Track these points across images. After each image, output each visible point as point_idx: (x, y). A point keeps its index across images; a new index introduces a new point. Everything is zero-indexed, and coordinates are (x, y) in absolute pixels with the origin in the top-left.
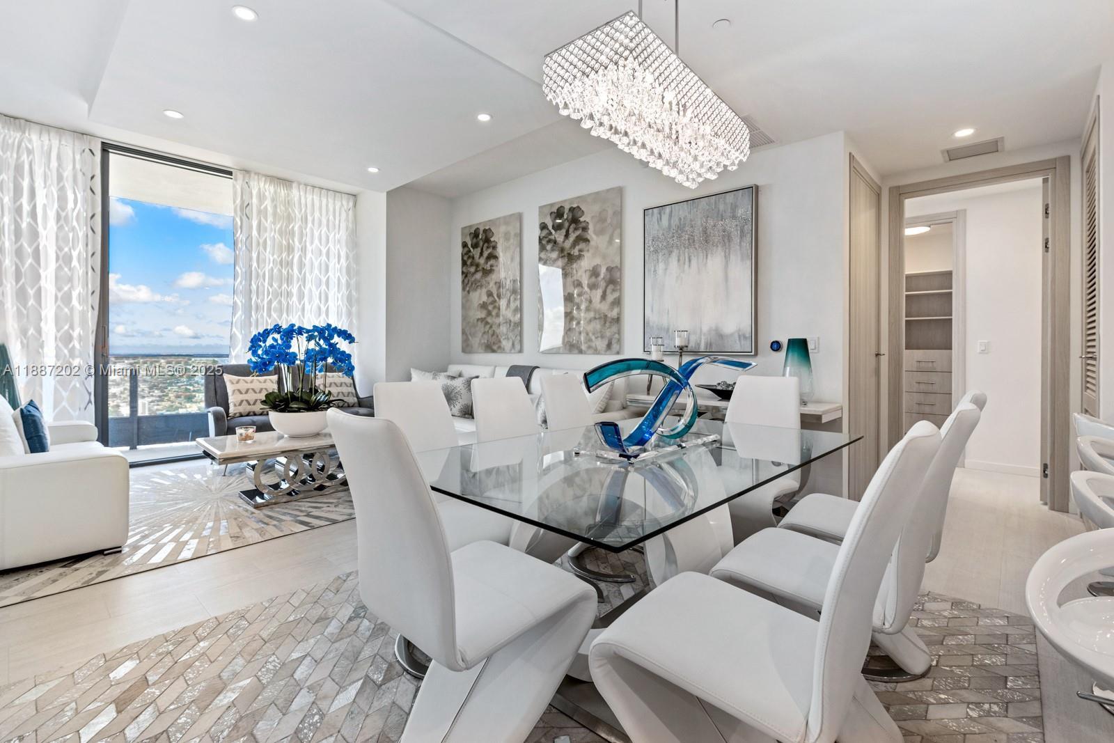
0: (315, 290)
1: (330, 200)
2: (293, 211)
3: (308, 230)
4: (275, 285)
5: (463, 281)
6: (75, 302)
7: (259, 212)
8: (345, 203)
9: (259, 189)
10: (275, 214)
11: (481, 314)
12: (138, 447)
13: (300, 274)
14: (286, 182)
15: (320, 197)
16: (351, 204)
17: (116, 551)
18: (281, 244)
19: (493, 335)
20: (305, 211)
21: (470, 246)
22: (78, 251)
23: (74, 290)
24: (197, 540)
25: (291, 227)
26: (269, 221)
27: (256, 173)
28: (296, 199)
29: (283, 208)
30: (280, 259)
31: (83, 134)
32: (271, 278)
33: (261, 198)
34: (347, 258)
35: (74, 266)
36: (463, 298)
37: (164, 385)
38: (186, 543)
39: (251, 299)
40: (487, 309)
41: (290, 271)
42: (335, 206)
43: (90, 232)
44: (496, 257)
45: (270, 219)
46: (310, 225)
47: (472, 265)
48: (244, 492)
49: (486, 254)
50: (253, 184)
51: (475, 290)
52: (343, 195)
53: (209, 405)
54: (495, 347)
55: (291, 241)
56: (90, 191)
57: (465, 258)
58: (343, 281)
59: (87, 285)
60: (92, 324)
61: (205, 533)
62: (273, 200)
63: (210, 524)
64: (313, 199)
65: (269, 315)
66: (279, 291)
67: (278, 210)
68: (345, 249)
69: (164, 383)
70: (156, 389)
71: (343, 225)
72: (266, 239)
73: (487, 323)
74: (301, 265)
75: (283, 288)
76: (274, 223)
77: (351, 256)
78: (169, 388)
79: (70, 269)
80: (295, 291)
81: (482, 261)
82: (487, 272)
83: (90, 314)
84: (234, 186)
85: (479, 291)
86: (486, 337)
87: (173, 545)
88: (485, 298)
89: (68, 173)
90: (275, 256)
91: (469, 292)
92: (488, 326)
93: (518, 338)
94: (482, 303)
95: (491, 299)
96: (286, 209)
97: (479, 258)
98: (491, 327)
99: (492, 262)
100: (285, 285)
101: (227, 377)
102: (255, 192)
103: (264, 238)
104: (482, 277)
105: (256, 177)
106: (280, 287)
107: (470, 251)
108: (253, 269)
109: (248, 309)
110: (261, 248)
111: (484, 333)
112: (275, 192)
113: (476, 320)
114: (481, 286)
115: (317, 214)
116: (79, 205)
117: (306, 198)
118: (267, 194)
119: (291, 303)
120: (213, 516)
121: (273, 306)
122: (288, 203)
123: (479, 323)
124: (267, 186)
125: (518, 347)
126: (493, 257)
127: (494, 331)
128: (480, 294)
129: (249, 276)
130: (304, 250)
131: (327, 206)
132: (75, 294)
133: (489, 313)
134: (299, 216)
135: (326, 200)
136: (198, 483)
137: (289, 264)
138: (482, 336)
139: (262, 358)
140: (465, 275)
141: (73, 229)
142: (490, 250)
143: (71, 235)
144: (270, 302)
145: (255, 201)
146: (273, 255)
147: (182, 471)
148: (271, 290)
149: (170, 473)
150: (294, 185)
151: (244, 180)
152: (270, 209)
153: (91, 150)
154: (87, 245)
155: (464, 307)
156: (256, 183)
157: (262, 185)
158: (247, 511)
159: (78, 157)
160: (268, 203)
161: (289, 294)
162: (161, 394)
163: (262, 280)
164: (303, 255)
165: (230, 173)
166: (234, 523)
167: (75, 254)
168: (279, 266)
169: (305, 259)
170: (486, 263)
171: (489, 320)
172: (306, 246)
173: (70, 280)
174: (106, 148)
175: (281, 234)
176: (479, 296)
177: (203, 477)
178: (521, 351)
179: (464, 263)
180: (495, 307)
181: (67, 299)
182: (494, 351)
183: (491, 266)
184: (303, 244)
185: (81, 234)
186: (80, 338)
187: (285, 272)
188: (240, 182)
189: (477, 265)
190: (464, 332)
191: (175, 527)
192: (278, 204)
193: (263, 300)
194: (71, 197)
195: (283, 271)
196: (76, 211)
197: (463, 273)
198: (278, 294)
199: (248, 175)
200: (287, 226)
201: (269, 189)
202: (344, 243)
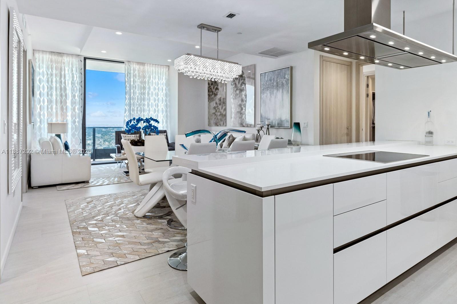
0: (154, 102)
1: (159, 69)
2: (146, 74)
3: (151, 81)
4: (139, 102)
5: (208, 98)
6: (77, 110)
7: (134, 76)
8: (165, 69)
9: (134, 68)
10: (139, 76)
11: (214, 111)
12: (95, 160)
13: (148, 97)
14: (143, 64)
15: (155, 68)
16: (167, 69)
17: (87, 182)
18: (141, 86)
19: (217, 119)
20: (150, 74)
21: (210, 84)
22: (77, 94)
23: (76, 106)
24: (108, 181)
25: (145, 80)
26: (137, 79)
27: (132, 62)
28: (147, 69)
29: (142, 73)
30: (141, 92)
31: (79, 55)
32: (138, 99)
33: (134, 70)
34: (166, 90)
35: (76, 99)
36: (208, 104)
37: (110, 140)
38: (105, 182)
39: (131, 107)
40: (215, 109)
41: (144, 96)
42: (161, 71)
43: (81, 87)
44: (218, 89)
45: (137, 78)
46: (151, 79)
47: (211, 92)
48: (124, 172)
49: (215, 87)
50: (132, 66)
51: (212, 102)
52: (164, 66)
53: (116, 144)
54: (218, 124)
55: (145, 85)
56: (80, 74)
57: (209, 89)
58: (164, 99)
59: (80, 105)
60: (81, 117)
61: (111, 180)
62: (138, 71)
63: (113, 178)
64: (153, 69)
65: (137, 113)
66: (141, 104)
67: (140, 74)
68: (165, 87)
69: (110, 139)
70: (107, 142)
71: (164, 78)
72: (136, 85)
73: (216, 115)
74: (148, 94)
75: (142, 103)
76: (139, 79)
77: (167, 89)
78: (112, 141)
79: (75, 99)
80: (146, 103)
81: (214, 90)
82: (216, 95)
83: (81, 114)
84: (125, 67)
85: (213, 102)
86: (215, 120)
87: (102, 182)
88: (215, 105)
89: (74, 69)
90: (139, 91)
91: (210, 102)
92: (216, 116)
93: (225, 120)
94: (214, 107)
95: (217, 105)
96: (143, 74)
97: (213, 89)
98: (217, 116)
99: (217, 91)
100: (143, 101)
101: (122, 135)
102: (132, 69)
103: (135, 85)
104: (214, 96)
105: (132, 63)
106: (141, 102)
107: (210, 86)
108: (131, 96)
109: (130, 110)
110: (134, 89)
111: (215, 118)
112: (139, 68)
113: (212, 114)
114: (214, 100)
115: (154, 75)
116: (77, 79)
117: (150, 69)
118: (136, 69)
119: (145, 108)
120: (114, 177)
121: (138, 109)
122: (144, 71)
123: (213, 114)
124: (136, 66)
125: (225, 124)
126: (217, 89)
127: (218, 118)
128: (214, 103)
129: (130, 99)
130: (149, 88)
131: (158, 71)
132: (76, 108)
133: (216, 111)
134: (147, 76)
135: (157, 69)
136: (112, 169)
137: (144, 94)
138: (214, 120)
139: (129, 129)
140: (209, 95)
141: (76, 87)
142: (216, 86)
143: (75, 88)
144: (137, 108)
145: (132, 72)
146: (138, 91)
147: (108, 166)
148: (137, 103)
149: (104, 167)
150: (146, 64)
151: (128, 65)
152: (137, 74)
153: (81, 60)
154: (80, 91)
155: (208, 108)
156: (132, 65)
157: (134, 66)
158: (124, 176)
159: (77, 63)
160: (136, 72)
161: (144, 105)
162: (109, 144)
163: (134, 100)
164: (149, 90)
165: (124, 63)
166: (119, 179)
167: (76, 95)
168: (140, 95)
169: (150, 91)
170: (215, 91)
171: (216, 113)
172: (150, 87)
173: (75, 103)
174: (85, 59)
175: (141, 83)
176: (213, 104)
177: (114, 168)
178: (226, 126)
179: (209, 91)
180: (218, 108)
181: (74, 109)
182: (218, 126)
183: (217, 92)
184: (149, 86)
185: (78, 88)
186: (78, 122)
187: (142, 97)
188: (127, 65)
189: (213, 92)
190: (209, 118)
191: (103, 178)
192: (140, 72)
193: (135, 107)
194: (75, 76)
195: (142, 96)
196: (77, 81)
197: (208, 95)
198: (140, 105)
199: (129, 63)
200: (143, 80)
201: (137, 67)
202: (164, 85)
